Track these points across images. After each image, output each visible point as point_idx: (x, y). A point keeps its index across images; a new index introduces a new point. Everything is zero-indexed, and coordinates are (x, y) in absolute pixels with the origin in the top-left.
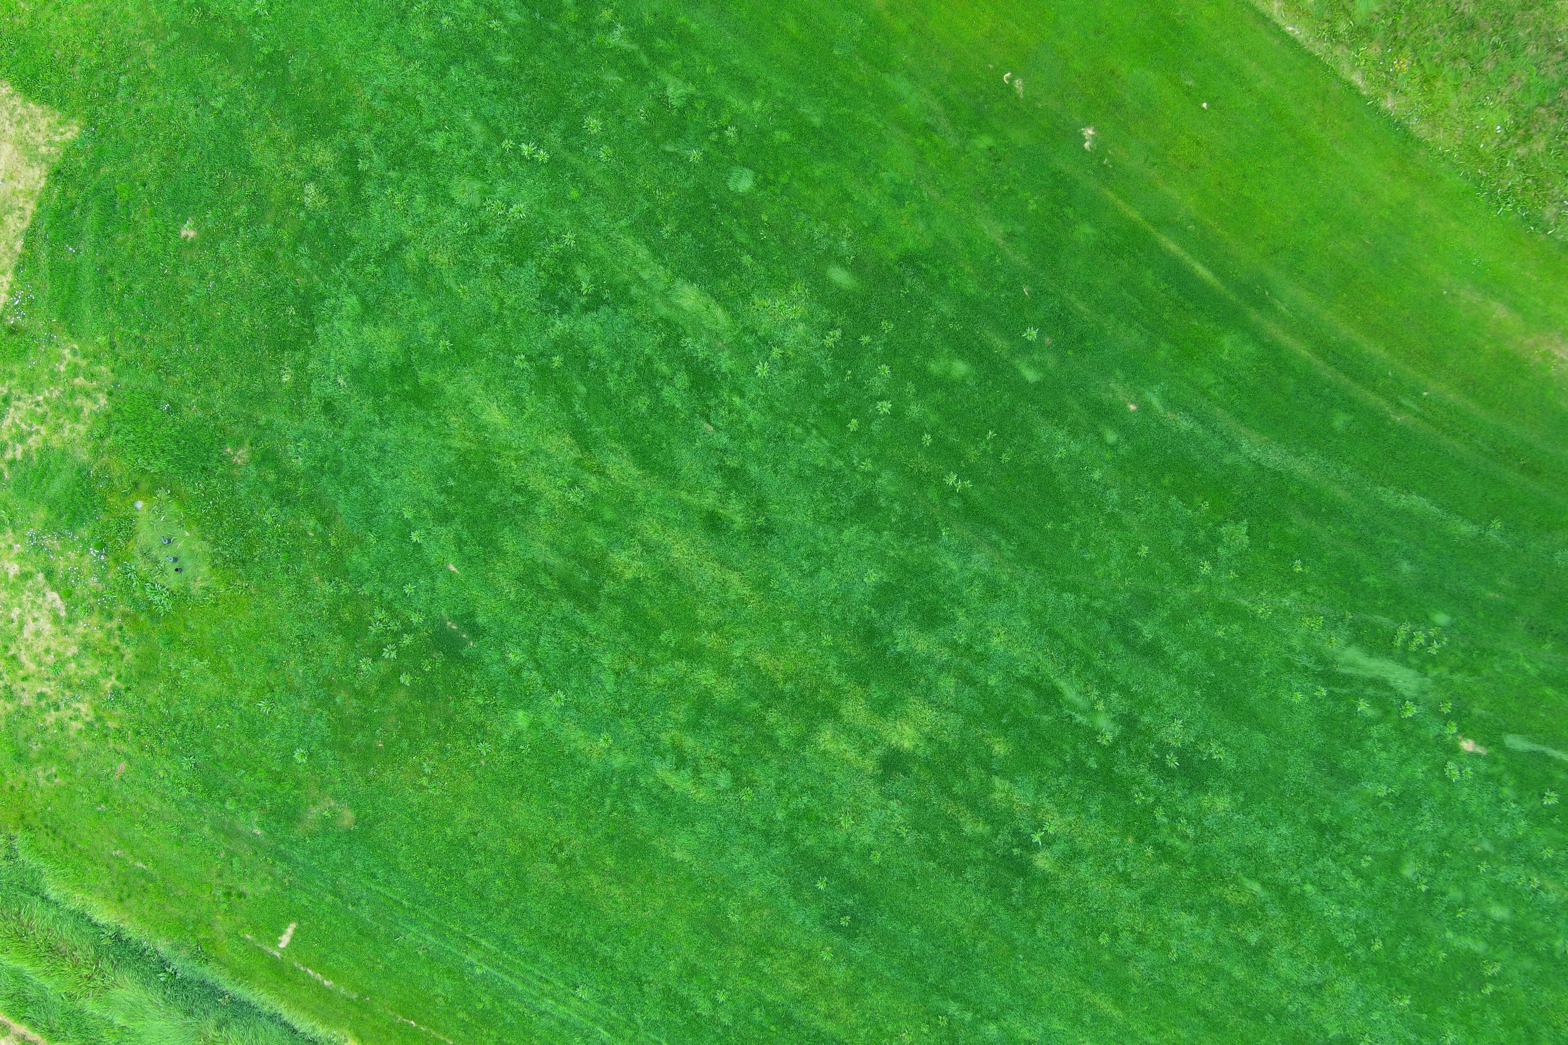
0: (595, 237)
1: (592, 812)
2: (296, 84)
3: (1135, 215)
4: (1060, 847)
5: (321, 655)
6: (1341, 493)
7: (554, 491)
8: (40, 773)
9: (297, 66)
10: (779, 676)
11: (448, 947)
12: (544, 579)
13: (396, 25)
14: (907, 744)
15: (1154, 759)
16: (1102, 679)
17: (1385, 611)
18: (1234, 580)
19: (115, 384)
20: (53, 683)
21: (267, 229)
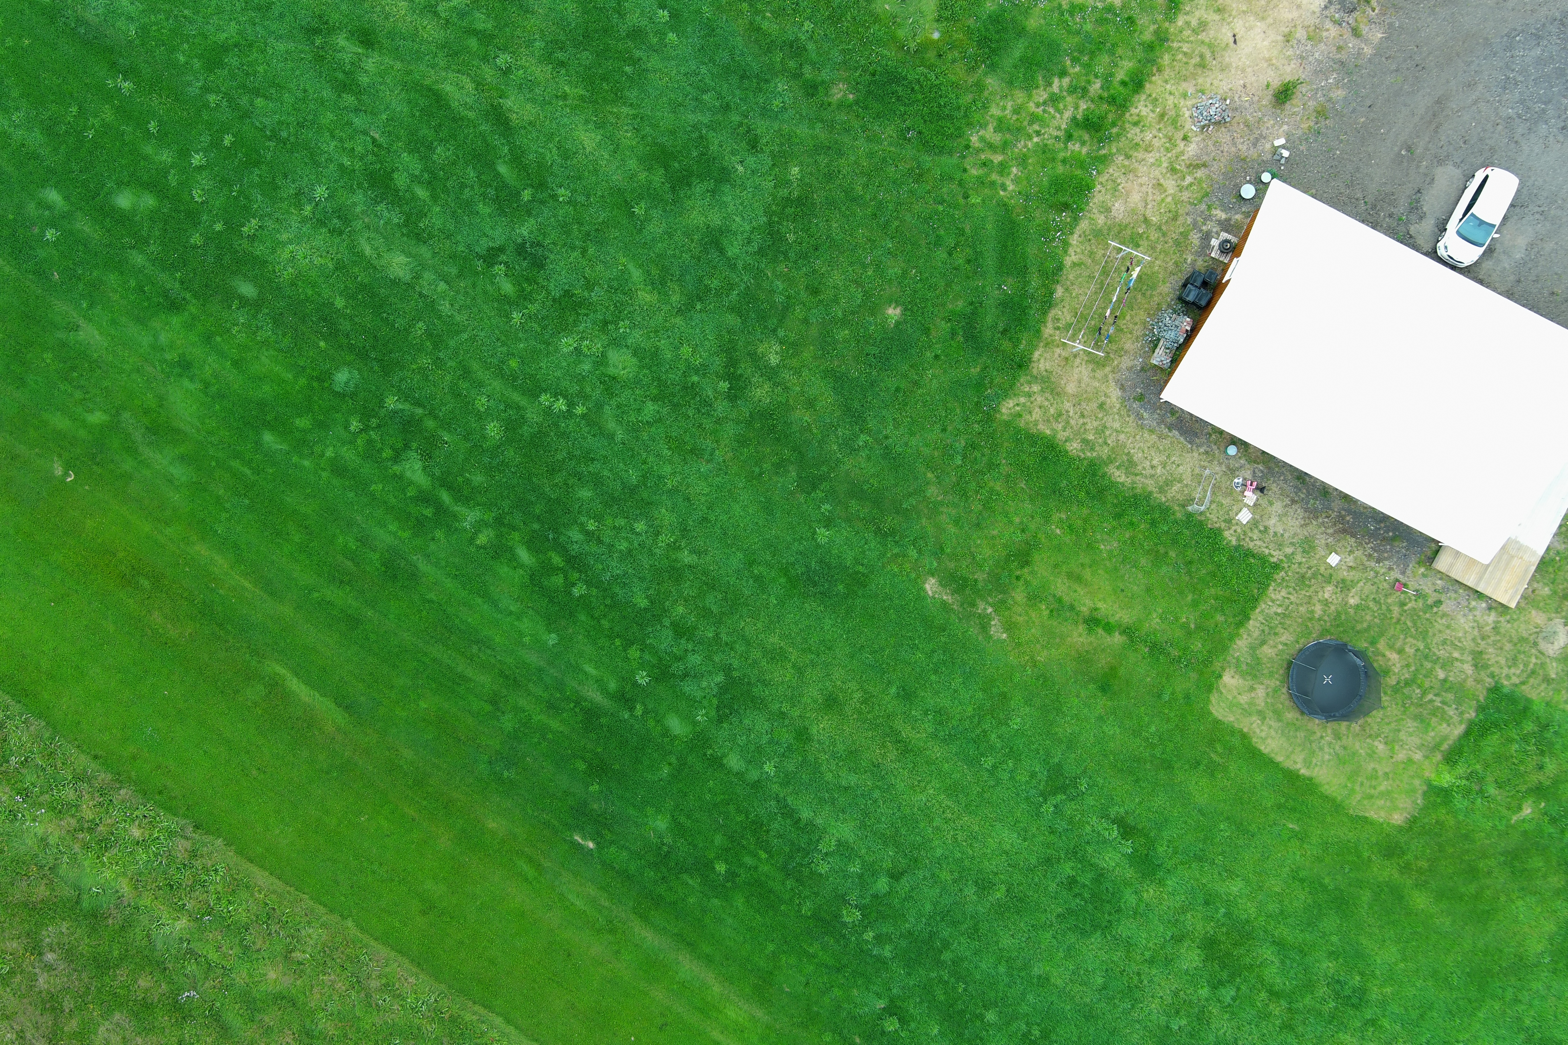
7: (527, 65)
9: (789, 480)
13: (691, 523)
19: (962, 157)
21: (816, 317)
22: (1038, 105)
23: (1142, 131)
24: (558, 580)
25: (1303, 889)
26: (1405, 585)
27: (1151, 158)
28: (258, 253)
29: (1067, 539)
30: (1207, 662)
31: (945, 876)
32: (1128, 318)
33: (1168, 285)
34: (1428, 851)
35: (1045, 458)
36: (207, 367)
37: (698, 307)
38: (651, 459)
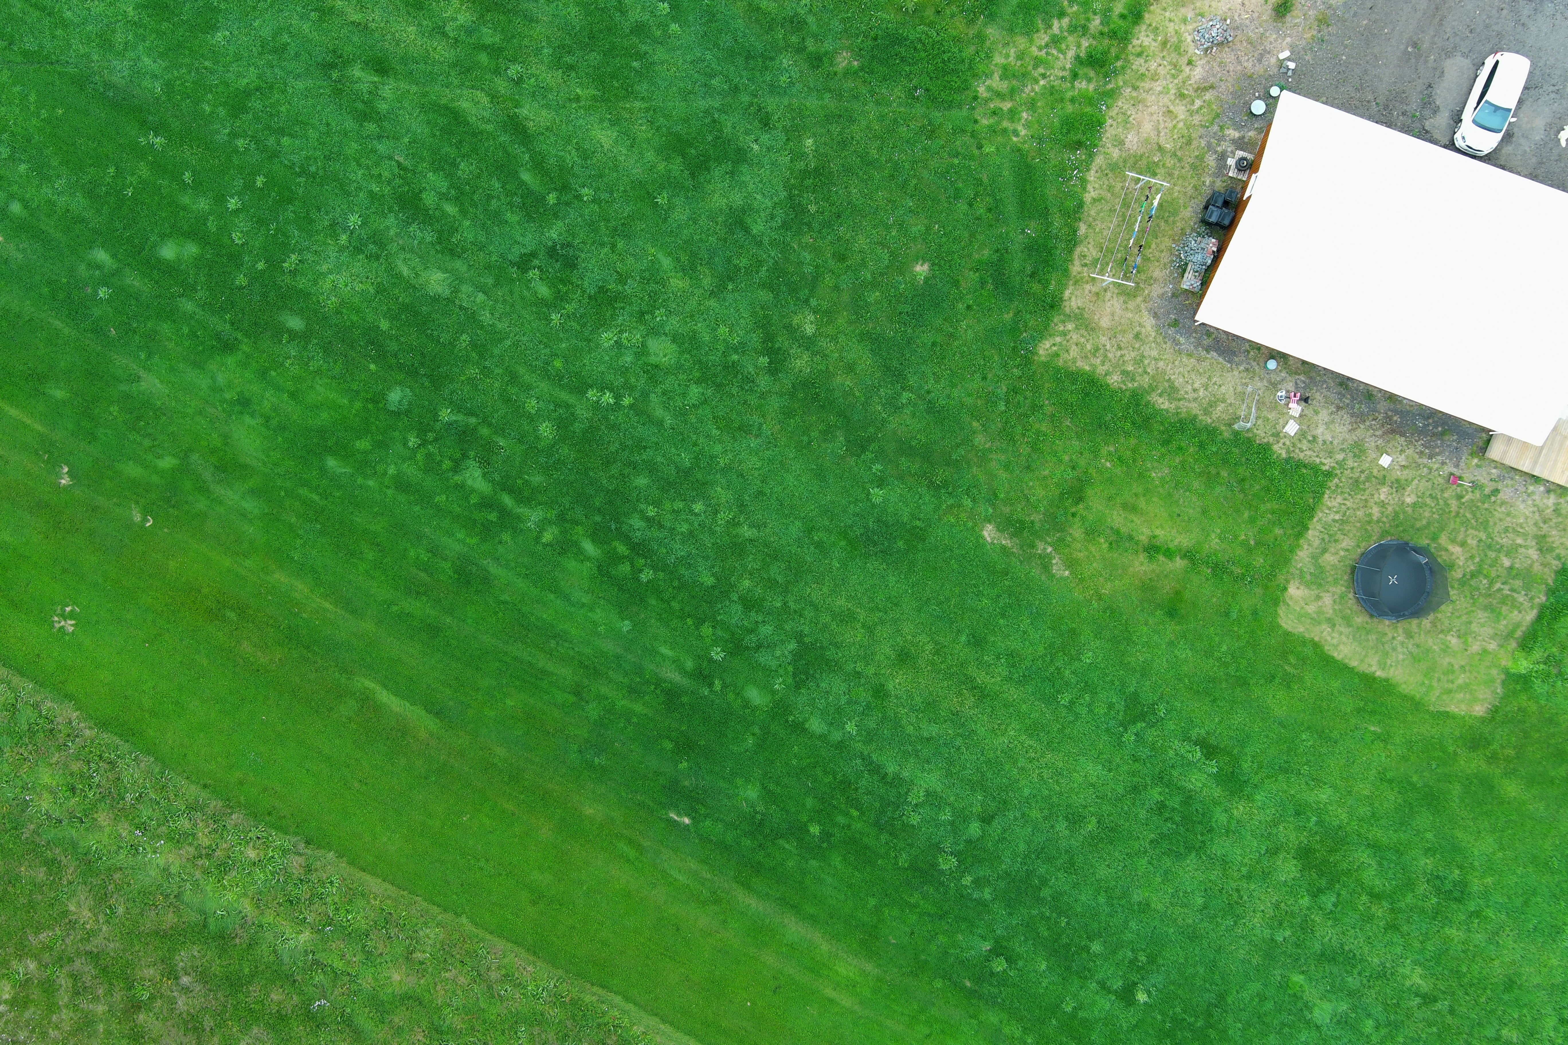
2: (836, 428)
7: (537, 72)
9: (838, 445)
13: (747, 498)
19: (972, 109)
21: (846, 283)
22: (1040, 49)
23: (1146, 61)
24: (625, 568)
25: (1392, 789)
26: (1460, 478)
27: (1158, 87)
28: (301, 286)
29: (1118, 471)
30: (1271, 576)
31: (1035, 814)
32: (1153, 246)
33: (1190, 209)
34: (1514, 739)
35: (1087, 394)
36: (266, 402)
37: (730, 287)
38: (701, 440)
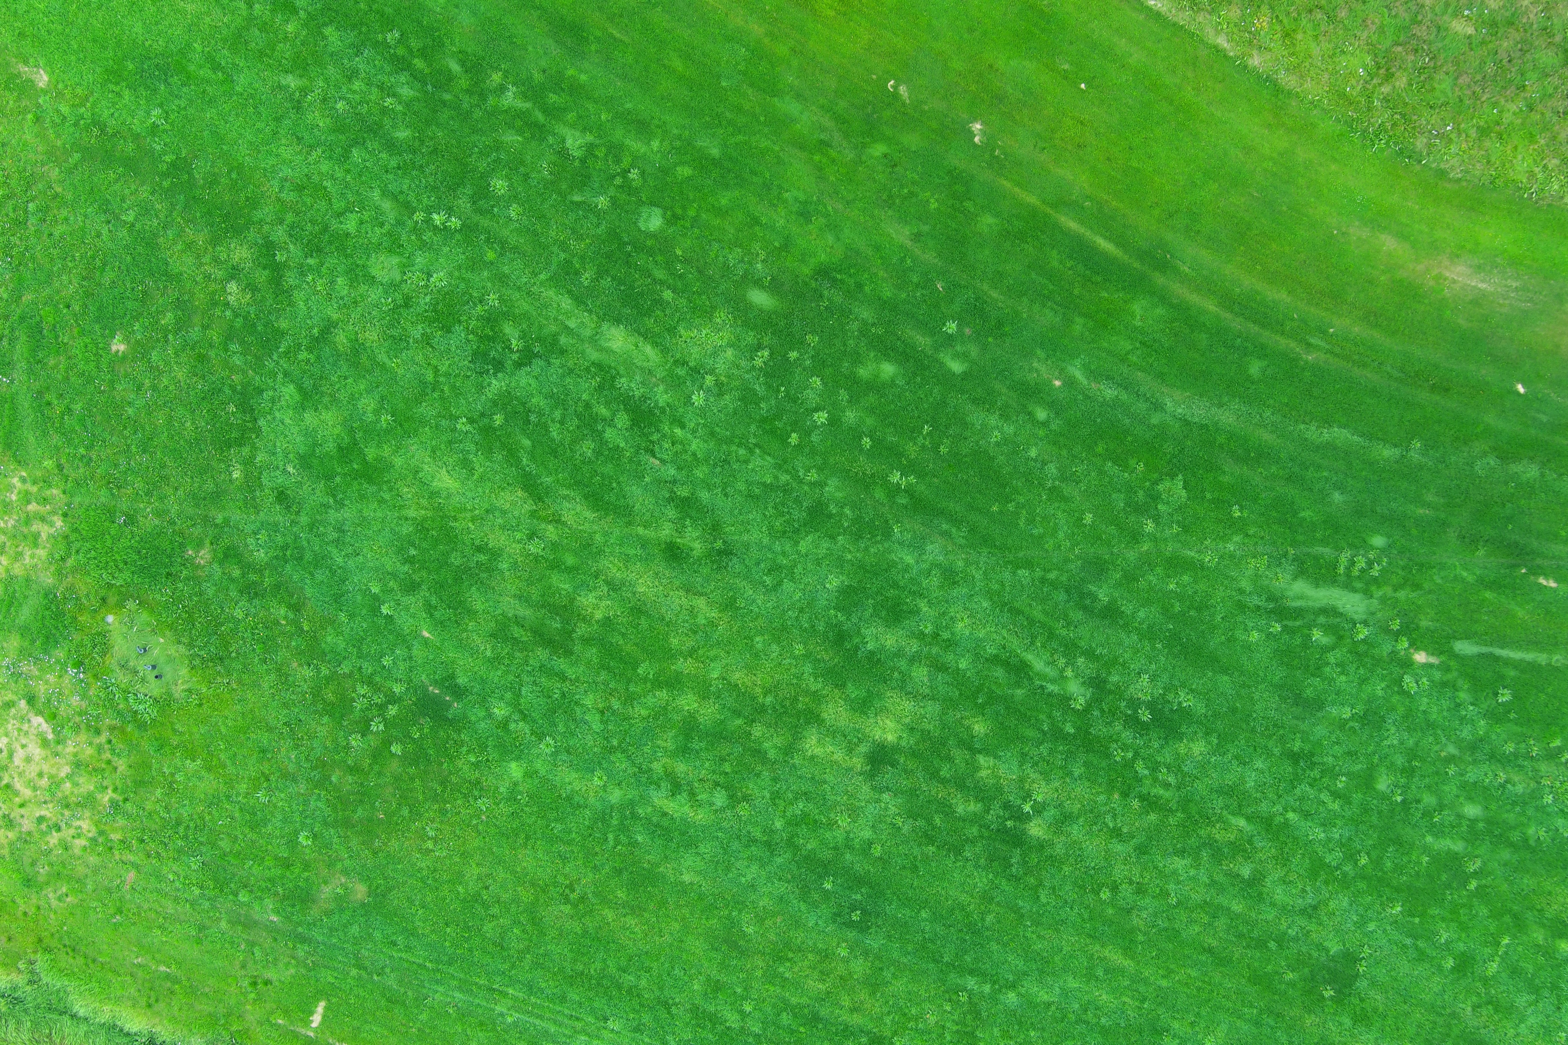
0: (518, 295)
1: (597, 849)
2: (203, 188)
3: (1032, 199)
4: (1051, 813)
5: (310, 738)
6: (1267, 437)
7: (514, 545)
8: (51, 895)
9: (201, 170)
10: (758, 690)
11: (477, 1001)
12: (517, 632)
13: (293, 116)
14: (890, 738)
15: (1126, 715)
16: (1066, 646)
17: (1324, 542)
18: (1178, 534)
19: (69, 505)
20: (50, 806)
21: (195, 333)
24: (414, 44)
28: (752, 334)
37: (316, 331)
